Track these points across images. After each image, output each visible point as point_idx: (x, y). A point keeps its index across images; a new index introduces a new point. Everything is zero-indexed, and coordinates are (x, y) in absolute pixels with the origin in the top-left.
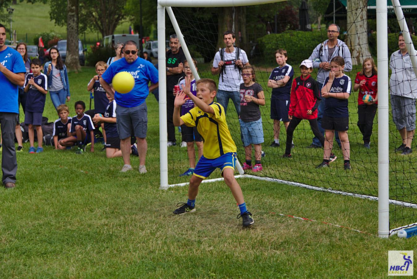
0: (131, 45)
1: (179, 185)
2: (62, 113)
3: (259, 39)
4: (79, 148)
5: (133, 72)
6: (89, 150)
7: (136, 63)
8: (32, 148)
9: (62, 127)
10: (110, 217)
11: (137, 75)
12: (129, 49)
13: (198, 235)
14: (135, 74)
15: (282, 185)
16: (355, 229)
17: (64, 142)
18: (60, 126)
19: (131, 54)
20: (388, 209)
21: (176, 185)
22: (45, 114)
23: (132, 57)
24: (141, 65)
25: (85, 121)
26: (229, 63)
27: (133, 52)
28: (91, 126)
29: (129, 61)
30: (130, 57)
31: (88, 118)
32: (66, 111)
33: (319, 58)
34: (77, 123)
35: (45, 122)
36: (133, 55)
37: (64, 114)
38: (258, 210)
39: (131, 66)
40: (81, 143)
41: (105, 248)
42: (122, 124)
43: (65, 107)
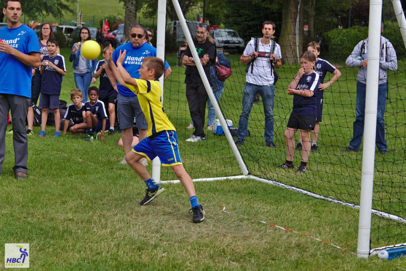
0: (138, 28)
1: (172, 181)
2: (75, 98)
3: (326, 33)
4: (89, 136)
5: (137, 58)
6: (100, 138)
7: (142, 49)
8: (43, 132)
9: (75, 112)
10: (79, 212)
11: (141, 62)
12: (135, 32)
13: (160, 238)
14: (139, 60)
15: (282, 189)
16: (335, 244)
17: (74, 129)
18: (74, 110)
19: (137, 38)
20: (370, 225)
21: (169, 181)
22: (61, 98)
23: (138, 41)
24: (147, 51)
25: (98, 107)
26: (262, 55)
27: (140, 36)
28: (104, 113)
29: (135, 45)
30: (135, 41)
31: (101, 105)
32: (79, 97)
33: (361, 56)
34: (89, 108)
35: (63, 106)
36: (140, 39)
37: (76, 99)
38: (242, 215)
39: (136, 51)
40: (91, 130)
41: (50, 245)
42: (123, 114)
43: (78, 92)
